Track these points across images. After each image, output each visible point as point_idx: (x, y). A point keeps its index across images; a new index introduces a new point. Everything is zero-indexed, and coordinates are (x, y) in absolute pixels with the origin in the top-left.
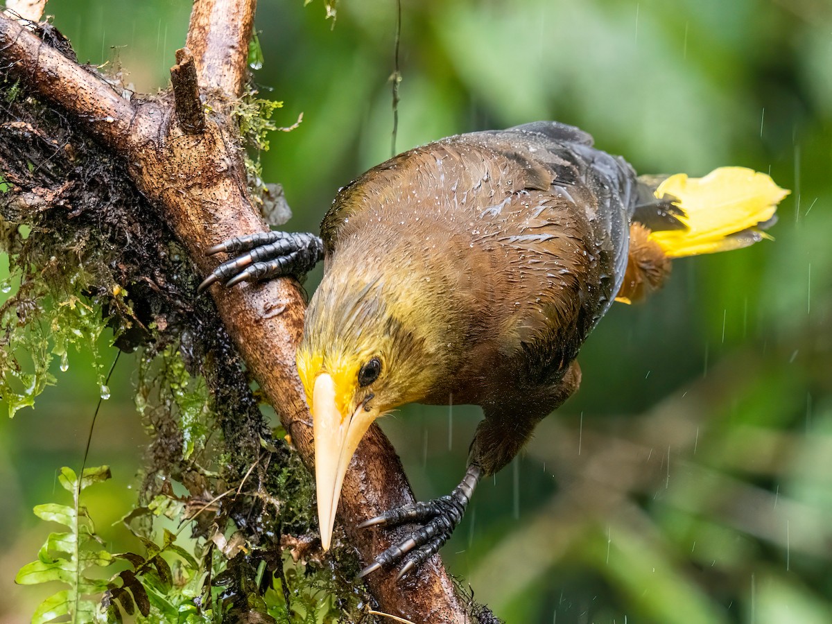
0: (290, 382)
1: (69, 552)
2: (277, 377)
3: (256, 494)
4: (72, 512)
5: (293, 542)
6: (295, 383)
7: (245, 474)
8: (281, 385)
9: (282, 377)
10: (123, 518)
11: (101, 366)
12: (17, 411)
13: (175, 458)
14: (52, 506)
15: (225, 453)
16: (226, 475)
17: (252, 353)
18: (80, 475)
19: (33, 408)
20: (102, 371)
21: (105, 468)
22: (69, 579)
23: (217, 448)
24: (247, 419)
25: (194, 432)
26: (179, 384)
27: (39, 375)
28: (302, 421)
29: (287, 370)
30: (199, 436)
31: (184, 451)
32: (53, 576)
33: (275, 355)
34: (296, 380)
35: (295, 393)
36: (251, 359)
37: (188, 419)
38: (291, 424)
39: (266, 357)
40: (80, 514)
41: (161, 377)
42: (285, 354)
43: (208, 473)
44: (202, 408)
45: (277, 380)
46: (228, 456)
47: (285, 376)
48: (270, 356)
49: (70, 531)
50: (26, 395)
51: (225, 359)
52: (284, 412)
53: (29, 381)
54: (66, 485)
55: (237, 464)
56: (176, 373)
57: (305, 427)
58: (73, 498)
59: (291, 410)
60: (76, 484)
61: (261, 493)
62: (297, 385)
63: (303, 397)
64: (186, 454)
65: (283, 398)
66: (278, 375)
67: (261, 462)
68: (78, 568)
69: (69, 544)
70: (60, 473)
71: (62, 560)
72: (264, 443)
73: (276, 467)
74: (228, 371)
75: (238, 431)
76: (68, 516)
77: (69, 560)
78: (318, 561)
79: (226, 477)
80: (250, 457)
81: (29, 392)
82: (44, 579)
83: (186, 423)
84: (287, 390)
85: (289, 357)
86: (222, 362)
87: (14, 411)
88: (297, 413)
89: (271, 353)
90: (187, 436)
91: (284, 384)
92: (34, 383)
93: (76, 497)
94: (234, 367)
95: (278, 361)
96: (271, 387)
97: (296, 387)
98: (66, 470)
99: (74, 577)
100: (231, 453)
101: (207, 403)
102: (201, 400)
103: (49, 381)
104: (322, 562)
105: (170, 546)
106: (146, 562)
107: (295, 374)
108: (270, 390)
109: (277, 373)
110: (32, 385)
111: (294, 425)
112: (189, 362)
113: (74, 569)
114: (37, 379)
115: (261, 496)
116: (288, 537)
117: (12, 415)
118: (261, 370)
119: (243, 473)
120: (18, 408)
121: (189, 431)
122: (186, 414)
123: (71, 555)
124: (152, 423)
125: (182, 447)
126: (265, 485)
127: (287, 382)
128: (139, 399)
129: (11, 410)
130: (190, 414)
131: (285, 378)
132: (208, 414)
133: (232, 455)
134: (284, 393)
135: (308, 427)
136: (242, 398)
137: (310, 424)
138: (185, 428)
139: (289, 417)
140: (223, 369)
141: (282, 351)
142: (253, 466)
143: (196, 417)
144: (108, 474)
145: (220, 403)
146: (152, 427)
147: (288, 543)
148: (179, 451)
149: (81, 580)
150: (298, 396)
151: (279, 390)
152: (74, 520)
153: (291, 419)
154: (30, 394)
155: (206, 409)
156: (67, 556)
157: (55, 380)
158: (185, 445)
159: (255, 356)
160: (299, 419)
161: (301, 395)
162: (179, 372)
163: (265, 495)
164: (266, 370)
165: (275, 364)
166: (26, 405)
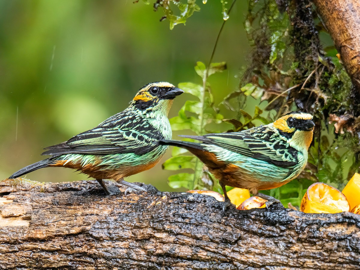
0: (342, 22)
1: (197, 113)
2: (335, 18)
3: (313, 90)
4: (201, 89)
5: (337, 119)
6: (345, 22)
7: (307, 77)
8: (337, 23)
9: (338, 18)
10: (225, 98)
11: (226, 3)
12: (175, 26)
13: (265, 62)
14: (189, 84)
15: (295, 61)
16: (294, 75)
17: (321, 2)
18: (208, 66)
19: (185, 25)
20: (226, 6)
21: (224, 63)
22: (196, 129)
23: (290, 58)
24: (311, 43)
25: (277, 47)
26: (273, 16)
27: (190, 4)
28: (348, 46)
29: (341, 14)
30: (280, 49)
31: (270, 58)
32: (187, 127)
33: (335, 4)
34: (346, 21)
35: (345, 28)
36: (320, 5)
37: (275, 38)
38: (341, 47)
39: (329, 5)
40: (206, 91)
41: (262, 12)
42: (341, 4)
43: (282, 72)
44: (284, 32)
45: (334, 20)
46: (297, 64)
47: (339, 17)
48: (332, 5)
49: (199, 100)
50: (182, 16)
51: (302, 5)
52: (337, 39)
53: (184, 8)
54: (199, 72)
55: (302, 70)
56: (271, 10)
57: (349, 50)
58: (202, 81)
59: (342, 38)
60: (205, 72)
61: (316, 90)
62: (346, 24)
63: (350, 31)
64: (272, 59)
65: (337, 31)
66: (335, 16)
67: (318, 71)
68: (202, 123)
69: (198, 108)
70: (196, 65)
71: (192, 117)
72: (321, 59)
73: (326, 74)
74: (303, 12)
75: (304, 50)
76: (199, 91)
77: (197, 118)
78: (351, 131)
79: (294, 77)
80: (311, 66)
81: (184, 14)
82: (181, 128)
83: (273, 41)
84: (340, 26)
85: (343, 6)
86: (300, 7)
87: (173, 26)
88: (345, 41)
89: (332, 3)
90: (273, 49)
91: (339, 22)
92: (186, 10)
93: (204, 80)
94: (307, 10)
95: (336, 8)
96: (331, 24)
97: (346, 25)
98: (200, 63)
99: (199, 128)
100: (298, 63)
101: (287, 30)
102: (284, 27)
103: (196, 9)
104: (354, 132)
105: (258, 117)
106: (243, 126)
107: (345, 17)
108: (330, 25)
109: (335, 15)
110: (185, 11)
111: (343, 48)
112: (280, 4)
113: (199, 124)
114: (189, 7)
115: (316, 92)
116: (334, 116)
117: (172, 28)
118: (325, 12)
119: (305, 76)
120: (176, 24)
121: (275, 46)
122: (274, 35)
123: (198, 115)
124: (253, 38)
125: (270, 55)
126: (319, 84)
127: (340, 21)
128: (247, 24)
129: (172, 25)
130: (277, 35)
131: (340, 19)
132: (287, 36)
133: (299, 64)
134: (338, 28)
135: (351, 50)
136: (310, 30)
137: (353, 48)
138: (273, 44)
139: (340, 43)
140: (300, 11)
141: (339, 3)
142: (313, 72)
143: (280, 37)
144: (225, 67)
145: (295, 31)
146: (253, 41)
147: (333, 119)
148: (268, 57)
149: (204, 131)
150: (347, 30)
151: (335, 26)
152: (202, 94)
153: (341, 44)
154: (184, 16)
155: (286, 34)
156: (196, 116)
157: (199, 9)
158: (272, 54)
159: (322, 4)
160: (346, 45)
161: (348, 30)
162: (273, 9)
163: (318, 92)
164: (329, 13)
165: (334, 9)
166: (181, 23)
